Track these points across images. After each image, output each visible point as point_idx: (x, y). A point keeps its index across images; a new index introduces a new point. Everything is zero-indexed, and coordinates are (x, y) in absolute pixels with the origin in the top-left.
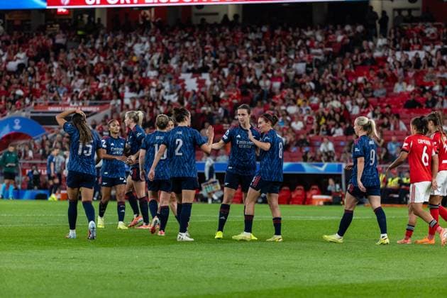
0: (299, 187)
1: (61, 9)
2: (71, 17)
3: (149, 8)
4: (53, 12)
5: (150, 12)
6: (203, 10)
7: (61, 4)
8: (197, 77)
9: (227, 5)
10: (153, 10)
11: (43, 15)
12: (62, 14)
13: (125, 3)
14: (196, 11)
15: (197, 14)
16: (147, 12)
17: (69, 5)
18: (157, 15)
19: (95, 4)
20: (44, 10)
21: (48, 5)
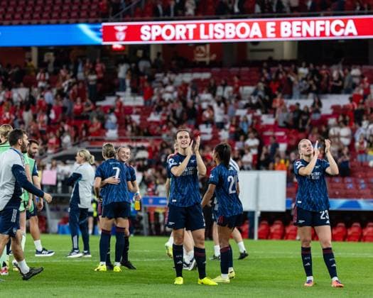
0: (355, 224)
1: (117, 45)
2: (126, 53)
3: (204, 44)
4: (108, 48)
5: (206, 48)
6: (258, 47)
7: (115, 40)
8: (253, 113)
9: (283, 42)
10: (208, 46)
11: (99, 51)
12: (117, 50)
13: (181, 39)
14: (251, 47)
15: (253, 51)
16: (202, 48)
17: (125, 40)
18: (212, 51)
19: (150, 40)
20: (99, 46)
21: (104, 41)
